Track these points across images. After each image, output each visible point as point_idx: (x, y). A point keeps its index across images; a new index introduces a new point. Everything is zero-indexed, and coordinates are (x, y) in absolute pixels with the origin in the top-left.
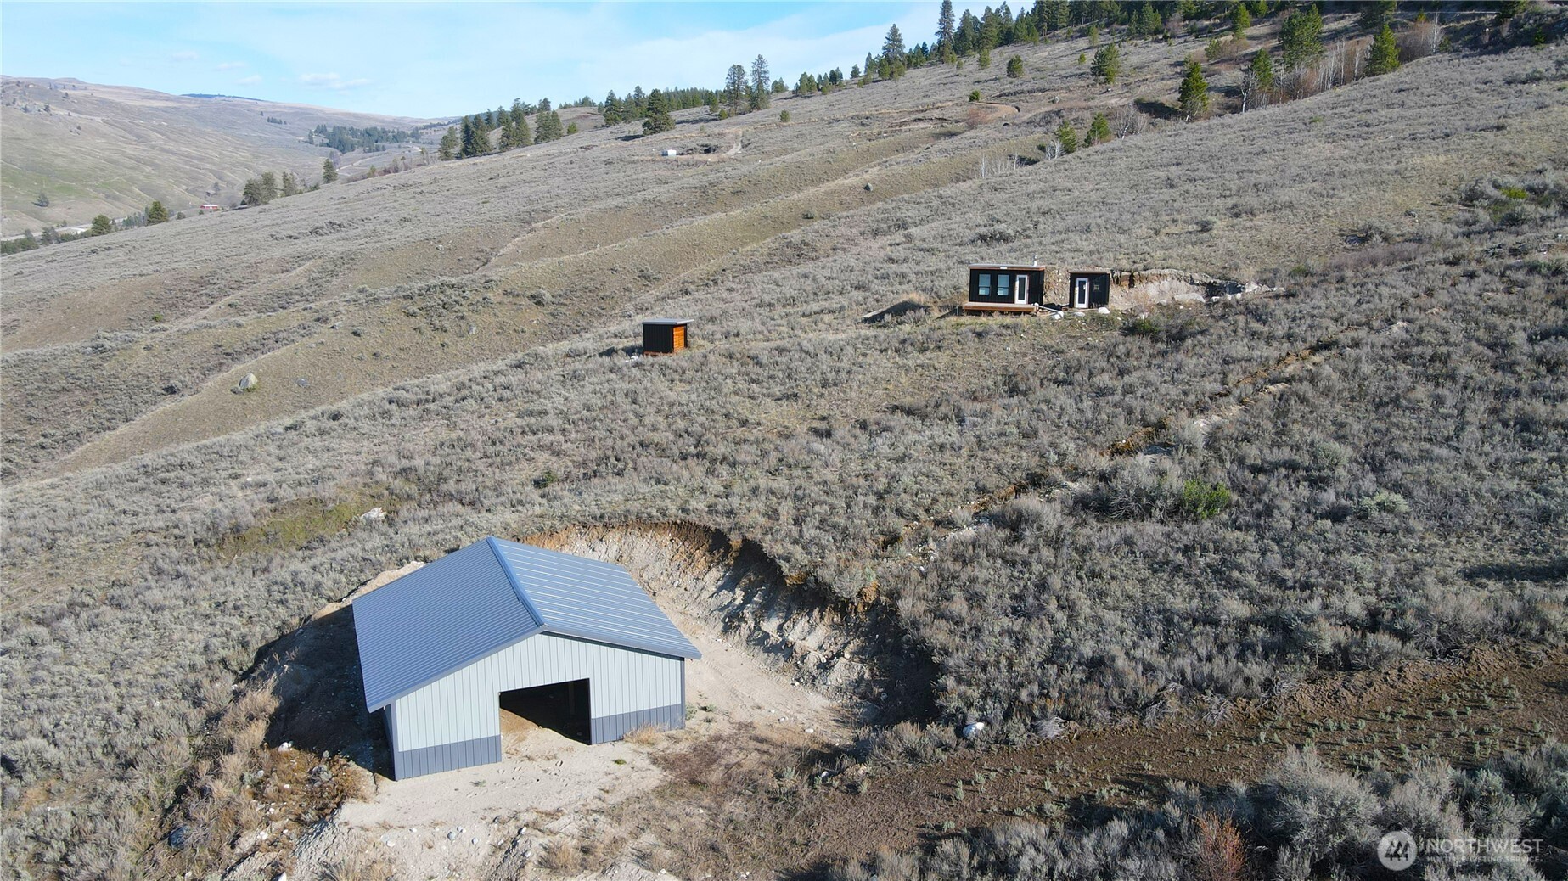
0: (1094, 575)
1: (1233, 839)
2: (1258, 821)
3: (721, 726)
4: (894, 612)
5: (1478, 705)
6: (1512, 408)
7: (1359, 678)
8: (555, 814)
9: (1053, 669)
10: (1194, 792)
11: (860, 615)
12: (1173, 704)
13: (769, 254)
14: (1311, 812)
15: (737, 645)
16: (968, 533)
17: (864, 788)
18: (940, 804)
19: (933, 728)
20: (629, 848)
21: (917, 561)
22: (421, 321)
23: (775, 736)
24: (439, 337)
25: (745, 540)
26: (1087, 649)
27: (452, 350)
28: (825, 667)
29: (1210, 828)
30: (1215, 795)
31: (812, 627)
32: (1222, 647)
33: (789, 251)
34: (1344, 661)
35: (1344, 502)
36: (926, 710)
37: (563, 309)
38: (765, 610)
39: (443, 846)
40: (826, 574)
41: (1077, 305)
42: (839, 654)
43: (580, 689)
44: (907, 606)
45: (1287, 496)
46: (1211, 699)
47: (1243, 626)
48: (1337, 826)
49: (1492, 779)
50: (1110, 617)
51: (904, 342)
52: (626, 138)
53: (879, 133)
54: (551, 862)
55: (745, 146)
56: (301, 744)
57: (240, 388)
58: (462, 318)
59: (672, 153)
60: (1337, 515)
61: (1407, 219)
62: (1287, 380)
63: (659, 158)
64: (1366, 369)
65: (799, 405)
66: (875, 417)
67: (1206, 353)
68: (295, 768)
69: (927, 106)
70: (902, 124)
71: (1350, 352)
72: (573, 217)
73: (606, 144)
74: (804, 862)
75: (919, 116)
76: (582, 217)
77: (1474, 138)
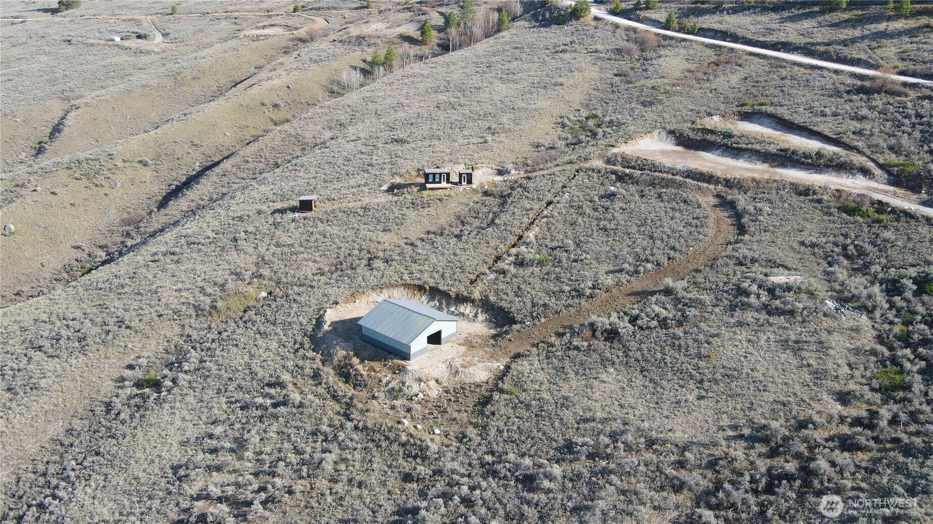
0: (530, 284)
1: (589, 332)
2: (592, 328)
3: (465, 335)
4: (488, 301)
5: (615, 300)
6: (602, 223)
7: (594, 299)
9: (536, 308)
10: (579, 326)
11: (478, 303)
12: (565, 311)
14: (599, 325)
15: (446, 314)
16: (492, 276)
17: (513, 339)
18: (531, 339)
19: (519, 325)
20: (475, 360)
21: (485, 286)
22: (84, 182)
23: (480, 334)
25: (430, 287)
26: (541, 303)
27: (111, 196)
28: (476, 316)
29: (584, 331)
30: (582, 326)
31: (466, 308)
32: (568, 297)
34: (591, 296)
35: (576, 257)
36: (514, 322)
37: (158, 167)
38: (448, 305)
39: (436, 369)
40: (464, 294)
41: (463, 183)
42: (477, 313)
44: (492, 298)
45: (562, 255)
46: (571, 308)
47: (570, 292)
48: (603, 326)
49: (622, 314)
50: (540, 294)
51: (413, 204)
52: (46, 11)
53: (258, 36)
54: (463, 366)
55: (165, 35)
56: (370, 360)
57: (7, 232)
58: (109, 178)
59: (117, 39)
60: (575, 261)
61: (547, 137)
62: (546, 217)
63: (110, 43)
64: (564, 212)
65: (393, 233)
66: (423, 236)
67: (518, 206)
68: (376, 365)
69: (268, 11)
70: (264, 27)
71: (559, 206)
72: (103, 98)
73: (33, 16)
74: (512, 354)
75: (270, 22)
76: (109, 97)
77: (555, 90)
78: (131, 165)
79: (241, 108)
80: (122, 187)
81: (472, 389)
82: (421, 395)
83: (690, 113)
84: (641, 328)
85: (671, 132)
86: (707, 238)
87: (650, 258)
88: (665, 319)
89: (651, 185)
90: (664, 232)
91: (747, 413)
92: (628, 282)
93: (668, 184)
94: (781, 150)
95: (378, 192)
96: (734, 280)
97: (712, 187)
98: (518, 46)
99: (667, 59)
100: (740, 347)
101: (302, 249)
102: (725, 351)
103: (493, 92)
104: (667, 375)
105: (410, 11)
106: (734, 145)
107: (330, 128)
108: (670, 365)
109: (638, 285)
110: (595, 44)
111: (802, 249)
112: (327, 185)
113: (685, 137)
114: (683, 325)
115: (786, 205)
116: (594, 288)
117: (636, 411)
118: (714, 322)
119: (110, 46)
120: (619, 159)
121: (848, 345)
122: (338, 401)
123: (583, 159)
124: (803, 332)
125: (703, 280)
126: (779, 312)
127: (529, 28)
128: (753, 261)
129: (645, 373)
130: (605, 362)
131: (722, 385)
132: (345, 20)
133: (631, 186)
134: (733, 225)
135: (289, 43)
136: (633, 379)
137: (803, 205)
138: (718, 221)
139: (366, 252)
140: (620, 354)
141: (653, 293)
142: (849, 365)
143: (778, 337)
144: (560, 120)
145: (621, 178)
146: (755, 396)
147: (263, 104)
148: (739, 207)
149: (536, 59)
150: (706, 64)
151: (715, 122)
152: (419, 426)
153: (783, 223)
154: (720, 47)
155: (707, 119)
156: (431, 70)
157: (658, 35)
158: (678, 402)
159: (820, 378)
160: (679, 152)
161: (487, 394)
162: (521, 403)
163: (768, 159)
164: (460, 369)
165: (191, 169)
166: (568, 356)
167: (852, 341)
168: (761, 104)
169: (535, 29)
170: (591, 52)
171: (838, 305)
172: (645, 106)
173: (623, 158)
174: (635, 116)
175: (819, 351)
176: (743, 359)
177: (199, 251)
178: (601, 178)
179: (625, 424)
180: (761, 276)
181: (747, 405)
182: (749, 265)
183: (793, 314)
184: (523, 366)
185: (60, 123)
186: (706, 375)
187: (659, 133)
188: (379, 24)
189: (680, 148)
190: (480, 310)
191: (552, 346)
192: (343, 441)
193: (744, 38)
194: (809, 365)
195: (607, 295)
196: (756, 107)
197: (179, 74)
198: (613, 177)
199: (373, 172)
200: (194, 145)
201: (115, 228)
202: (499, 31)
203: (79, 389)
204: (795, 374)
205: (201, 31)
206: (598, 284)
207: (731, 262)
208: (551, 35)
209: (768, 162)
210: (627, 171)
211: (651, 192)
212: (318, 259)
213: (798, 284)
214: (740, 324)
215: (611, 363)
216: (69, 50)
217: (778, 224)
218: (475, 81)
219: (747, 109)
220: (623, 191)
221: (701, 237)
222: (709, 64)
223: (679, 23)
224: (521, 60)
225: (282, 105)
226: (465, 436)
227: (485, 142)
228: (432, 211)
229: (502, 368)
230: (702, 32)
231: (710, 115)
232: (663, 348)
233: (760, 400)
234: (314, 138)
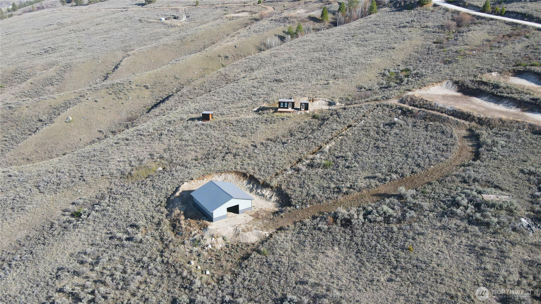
0: (312, 180)
1: (332, 218)
2: (335, 216)
3: (257, 209)
4: (281, 188)
5: (362, 198)
6: (378, 143)
7: (348, 196)
8: (240, 225)
9: (308, 197)
10: (327, 213)
11: (275, 189)
12: (324, 201)
13: (217, 77)
14: (340, 215)
15: (253, 194)
16: (290, 172)
17: (284, 217)
18: (295, 218)
19: (292, 207)
20: (253, 228)
21: (283, 178)
22: (113, 96)
23: (267, 210)
24: (121, 101)
25: (250, 175)
26: (312, 194)
27: (125, 105)
28: (271, 198)
29: (329, 218)
30: (330, 213)
31: (267, 191)
32: (331, 192)
33: (222, 77)
34: (347, 193)
35: (350, 165)
36: (290, 205)
37: (154, 89)
38: (257, 188)
39: (226, 230)
40: (268, 182)
41: (302, 109)
42: (272, 196)
43: (237, 207)
44: (283, 187)
45: (341, 162)
46: (329, 200)
47: (334, 189)
48: (343, 216)
49: (361, 208)
50: (315, 188)
51: (266, 120)
52: (139, 5)
53: (233, 17)
54: (243, 231)
55: (187, 17)
56: (191, 218)
57: (68, 121)
58: (126, 94)
59: (163, 19)
60: (348, 167)
61: (370, 82)
62: (343, 135)
63: (159, 21)
64: (356, 133)
65: (247, 138)
66: (264, 141)
67: (329, 126)
68: (193, 222)
69: (245, 3)
70: (239, 12)
71: (354, 128)
72: (142, 51)
73: (133, 7)
74: (278, 227)
75: (243, 9)
76: (145, 51)
77: (388, 52)
78: (140, 88)
79: (207, 58)
80: (132, 99)
81: (243, 247)
82: (210, 246)
83: (475, 70)
84: (370, 221)
85: (456, 83)
86: (447, 160)
87: (399, 170)
88: (390, 216)
89: (423, 119)
90: (417, 153)
91: (420, 299)
92: (376, 186)
93: (435, 118)
94: (533, 99)
95: (250, 111)
96: (454, 193)
97: (467, 123)
98: (377, 23)
99: (474, 32)
100: (436, 245)
101: (192, 143)
102: (424, 247)
103: (348, 52)
104: (373, 259)
105: (322, 2)
106: (499, 94)
107: (245, 71)
108: (378, 252)
109: (383, 189)
110: (427, 22)
111: (521, 175)
112: (226, 105)
113: (465, 86)
114: (401, 223)
115: (520, 141)
116: (351, 188)
117: (340, 282)
118: (425, 224)
119: (158, 23)
120: (409, 99)
121: (526, 257)
122: (163, 242)
123: (385, 98)
124: (491, 241)
125: (431, 191)
126: (478, 223)
127: (389, 12)
128: (475, 180)
129: (359, 255)
130: (335, 242)
131: (410, 273)
132: (284, 8)
133: (410, 118)
134: (472, 152)
135: (249, 21)
136: (348, 258)
137: (533, 141)
138: (462, 149)
139: (226, 148)
140: (348, 237)
141: (389, 196)
142: (521, 274)
143: (469, 242)
144: (383, 72)
145: (405, 113)
146: (432, 286)
147: (219, 56)
148: (481, 139)
149: (385, 32)
150: (501, 36)
151: (493, 77)
152: (199, 267)
153: (512, 154)
154: (517, 24)
155: (487, 75)
156: (318, 38)
157: (474, 16)
158: (372, 281)
159: (490, 281)
160: (457, 97)
161: (249, 252)
162: (267, 262)
163: (521, 106)
164: (241, 233)
165: (171, 92)
166: (312, 234)
167: (531, 254)
168: (533, 65)
169: (392, 13)
170: (423, 27)
171: (530, 222)
172: (445, 64)
173: (412, 99)
174: (435, 71)
175: (498, 259)
176: (434, 255)
177: (141, 139)
178: (391, 112)
179: (328, 290)
180: (475, 193)
181: (423, 292)
182: (471, 183)
183: (489, 226)
184: (281, 237)
185: (119, 64)
186: (401, 263)
187: (447, 83)
188: (302, 10)
189: (459, 94)
190: (275, 194)
191: (305, 225)
192: (151, 269)
193: (537, 18)
194: (485, 269)
195: (359, 194)
196: (528, 67)
197: (184, 38)
198: (400, 111)
199: (254, 99)
200: (176, 78)
201: (123, 122)
202: (370, 14)
203: (43, 213)
204: (471, 274)
205: (205, 15)
206: (354, 185)
207: (458, 180)
208: (401, 16)
209: (521, 108)
210: (410, 108)
211: (421, 123)
212: (198, 150)
213: (501, 203)
214: (444, 228)
215: (338, 243)
216: (140, 25)
217: (507, 154)
218: (341, 45)
219: (521, 68)
220: (402, 122)
221: (443, 159)
222: (504, 36)
223: (492, 8)
224: (375, 32)
225: (230, 57)
226: (222, 279)
227: (328, 84)
228: (275, 126)
229: (267, 235)
230: (508, 14)
231: (490, 71)
232: (379, 237)
233: (434, 290)
234: (235, 76)
